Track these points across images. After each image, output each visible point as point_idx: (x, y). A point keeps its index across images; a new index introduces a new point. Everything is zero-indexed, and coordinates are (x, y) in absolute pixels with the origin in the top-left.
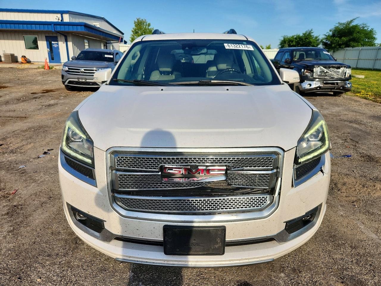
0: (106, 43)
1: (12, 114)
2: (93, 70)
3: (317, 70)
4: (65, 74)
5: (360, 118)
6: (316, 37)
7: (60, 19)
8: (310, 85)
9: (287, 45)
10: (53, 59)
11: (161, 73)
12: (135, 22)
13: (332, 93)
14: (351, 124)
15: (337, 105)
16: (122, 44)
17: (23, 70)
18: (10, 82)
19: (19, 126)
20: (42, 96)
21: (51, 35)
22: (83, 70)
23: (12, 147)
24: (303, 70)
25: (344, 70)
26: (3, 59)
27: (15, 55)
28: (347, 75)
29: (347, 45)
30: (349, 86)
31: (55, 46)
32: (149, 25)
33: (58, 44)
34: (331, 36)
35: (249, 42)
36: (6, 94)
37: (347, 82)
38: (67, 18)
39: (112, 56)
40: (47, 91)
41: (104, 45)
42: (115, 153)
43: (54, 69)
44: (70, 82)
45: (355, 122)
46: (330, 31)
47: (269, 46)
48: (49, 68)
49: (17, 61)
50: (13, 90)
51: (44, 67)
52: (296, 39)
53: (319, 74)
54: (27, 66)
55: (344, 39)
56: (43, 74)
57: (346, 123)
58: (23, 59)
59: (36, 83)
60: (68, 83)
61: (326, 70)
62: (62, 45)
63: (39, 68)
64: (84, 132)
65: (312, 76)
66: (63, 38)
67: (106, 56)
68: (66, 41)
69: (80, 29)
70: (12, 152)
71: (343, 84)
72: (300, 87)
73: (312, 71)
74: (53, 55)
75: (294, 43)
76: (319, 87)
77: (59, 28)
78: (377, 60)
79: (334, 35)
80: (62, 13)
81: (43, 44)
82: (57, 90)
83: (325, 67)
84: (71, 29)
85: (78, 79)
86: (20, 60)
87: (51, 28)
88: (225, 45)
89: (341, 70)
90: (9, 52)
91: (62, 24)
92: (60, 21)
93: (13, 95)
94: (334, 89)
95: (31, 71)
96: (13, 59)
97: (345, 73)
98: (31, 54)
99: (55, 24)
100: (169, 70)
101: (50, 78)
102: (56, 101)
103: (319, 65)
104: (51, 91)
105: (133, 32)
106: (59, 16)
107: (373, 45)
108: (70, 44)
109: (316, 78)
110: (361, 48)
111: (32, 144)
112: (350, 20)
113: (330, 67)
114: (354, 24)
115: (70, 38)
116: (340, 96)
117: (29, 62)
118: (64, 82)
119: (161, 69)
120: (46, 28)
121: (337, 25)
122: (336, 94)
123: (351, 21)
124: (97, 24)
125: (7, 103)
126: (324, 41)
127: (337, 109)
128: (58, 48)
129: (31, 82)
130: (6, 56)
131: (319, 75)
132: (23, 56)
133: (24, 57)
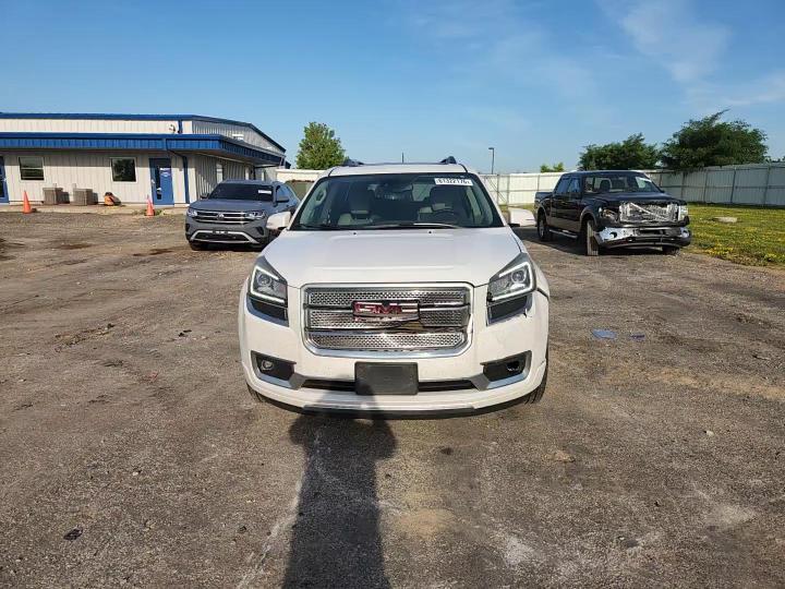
0: (255, 168)
1: (113, 286)
2: (239, 215)
3: (626, 209)
4: (192, 222)
5: (690, 286)
6: (651, 148)
7: (177, 129)
8: (615, 235)
9: (593, 163)
10: (159, 197)
11: (353, 216)
12: (306, 129)
13: (660, 249)
14: (670, 297)
15: (662, 268)
16: (282, 169)
17: (110, 216)
18: (92, 238)
19: (129, 301)
20: (152, 259)
21: (160, 156)
22: (222, 215)
23: (130, 328)
24: (600, 210)
25: (673, 209)
26: (71, 199)
27: (94, 191)
28: (681, 217)
29: (709, 162)
30: (686, 235)
31: (166, 175)
32: (332, 133)
33: (170, 172)
34: (678, 146)
35: (467, 175)
36: (92, 257)
37: (682, 229)
38: (188, 128)
39: (270, 192)
40: (160, 252)
41: (251, 172)
42: (309, 290)
43: (162, 214)
44: (199, 236)
45: (682, 293)
46: (675, 136)
47: (560, 165)
48: (155, 213)
49: (95, 202)
50: (101, 251)
51: (144, 212)
52: (611, 151)
53: (629, 215)
54: (114, 210)
55: (702, 151)
56: (145, 224)
57: (662, 294)
58: (108, 198)
59: (137, 239)
60: (196, 237)
61: (641, 209)
62: (177, 174)
63: (136, 214)
64: (276, 274)
65: (618, 218)
66: (180, 162)
67: (260, 192)
68: (185, 167)
69: (210, 145)
70: (132, 333)
71: (675, 232)
72: (597, 238)
73: (617, 211)
74: (161, 191)
75: (609, 160)
76: (631, 237)
77: (174, 145)
78: (770, 187)
79: (682, 144)
80: (180, 119)
81: (143, 173)
82: (177, 249)
83: (639, 204)
84: (194, 145)
85: (214, 230)
86: (101, 199)
87: (160, 145)
88: (436, 180)
89: (668, 209)
90: (83, 186)
91: (181, 138)
92: (176, 133)
93: (105, 258)
94: (659, 241)
95: (122, 219)
96: (91, 198)
97: (677, 213)
98: (122, 190)
99: (169, 138)
100: (365, 212)
101: (157, 231)
102: (177, 266)
103: (628, 201)
104: (165, 251)
105: (301, 146)
106: (176, 123)
107: (761, 160)
108: (192, 172)
109: (626, 223)
110: (736, 167)
111: (158, 325)
112: (710, 116)
113: (647, 204)
114: (720, 121)
115: (191, 162)
116: (674, 255)
117: (117, 203)
118: (188, 237)
119: (354, 212)
120: (153, 145)
121: (687, 125)
122: (667, 250)
123: (714, 118)
124: (239, 136)
125: (100, 270)
126: (666, 154)
127: (658, 274)
128: (170, 178)
129: (128, 238)
130: (78, 193)
131: (630, 218)
132: (107, 194)
133: (109, 194)
